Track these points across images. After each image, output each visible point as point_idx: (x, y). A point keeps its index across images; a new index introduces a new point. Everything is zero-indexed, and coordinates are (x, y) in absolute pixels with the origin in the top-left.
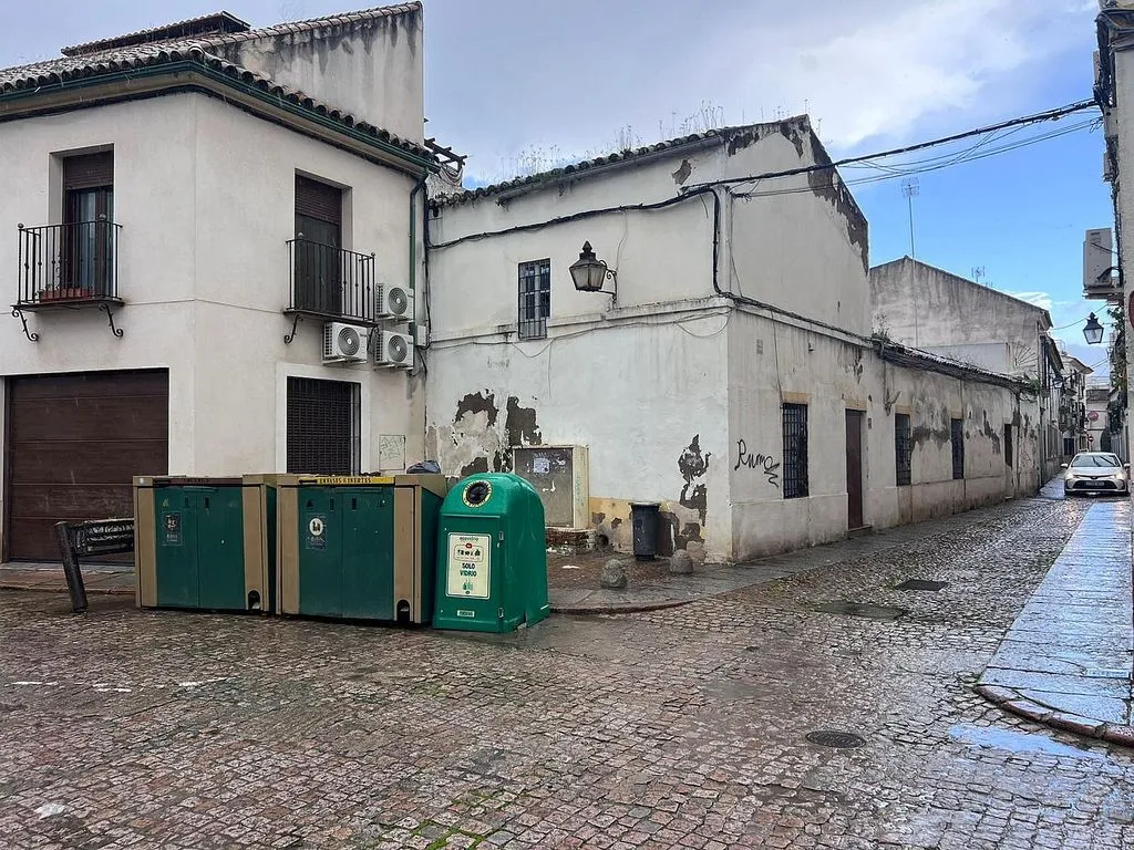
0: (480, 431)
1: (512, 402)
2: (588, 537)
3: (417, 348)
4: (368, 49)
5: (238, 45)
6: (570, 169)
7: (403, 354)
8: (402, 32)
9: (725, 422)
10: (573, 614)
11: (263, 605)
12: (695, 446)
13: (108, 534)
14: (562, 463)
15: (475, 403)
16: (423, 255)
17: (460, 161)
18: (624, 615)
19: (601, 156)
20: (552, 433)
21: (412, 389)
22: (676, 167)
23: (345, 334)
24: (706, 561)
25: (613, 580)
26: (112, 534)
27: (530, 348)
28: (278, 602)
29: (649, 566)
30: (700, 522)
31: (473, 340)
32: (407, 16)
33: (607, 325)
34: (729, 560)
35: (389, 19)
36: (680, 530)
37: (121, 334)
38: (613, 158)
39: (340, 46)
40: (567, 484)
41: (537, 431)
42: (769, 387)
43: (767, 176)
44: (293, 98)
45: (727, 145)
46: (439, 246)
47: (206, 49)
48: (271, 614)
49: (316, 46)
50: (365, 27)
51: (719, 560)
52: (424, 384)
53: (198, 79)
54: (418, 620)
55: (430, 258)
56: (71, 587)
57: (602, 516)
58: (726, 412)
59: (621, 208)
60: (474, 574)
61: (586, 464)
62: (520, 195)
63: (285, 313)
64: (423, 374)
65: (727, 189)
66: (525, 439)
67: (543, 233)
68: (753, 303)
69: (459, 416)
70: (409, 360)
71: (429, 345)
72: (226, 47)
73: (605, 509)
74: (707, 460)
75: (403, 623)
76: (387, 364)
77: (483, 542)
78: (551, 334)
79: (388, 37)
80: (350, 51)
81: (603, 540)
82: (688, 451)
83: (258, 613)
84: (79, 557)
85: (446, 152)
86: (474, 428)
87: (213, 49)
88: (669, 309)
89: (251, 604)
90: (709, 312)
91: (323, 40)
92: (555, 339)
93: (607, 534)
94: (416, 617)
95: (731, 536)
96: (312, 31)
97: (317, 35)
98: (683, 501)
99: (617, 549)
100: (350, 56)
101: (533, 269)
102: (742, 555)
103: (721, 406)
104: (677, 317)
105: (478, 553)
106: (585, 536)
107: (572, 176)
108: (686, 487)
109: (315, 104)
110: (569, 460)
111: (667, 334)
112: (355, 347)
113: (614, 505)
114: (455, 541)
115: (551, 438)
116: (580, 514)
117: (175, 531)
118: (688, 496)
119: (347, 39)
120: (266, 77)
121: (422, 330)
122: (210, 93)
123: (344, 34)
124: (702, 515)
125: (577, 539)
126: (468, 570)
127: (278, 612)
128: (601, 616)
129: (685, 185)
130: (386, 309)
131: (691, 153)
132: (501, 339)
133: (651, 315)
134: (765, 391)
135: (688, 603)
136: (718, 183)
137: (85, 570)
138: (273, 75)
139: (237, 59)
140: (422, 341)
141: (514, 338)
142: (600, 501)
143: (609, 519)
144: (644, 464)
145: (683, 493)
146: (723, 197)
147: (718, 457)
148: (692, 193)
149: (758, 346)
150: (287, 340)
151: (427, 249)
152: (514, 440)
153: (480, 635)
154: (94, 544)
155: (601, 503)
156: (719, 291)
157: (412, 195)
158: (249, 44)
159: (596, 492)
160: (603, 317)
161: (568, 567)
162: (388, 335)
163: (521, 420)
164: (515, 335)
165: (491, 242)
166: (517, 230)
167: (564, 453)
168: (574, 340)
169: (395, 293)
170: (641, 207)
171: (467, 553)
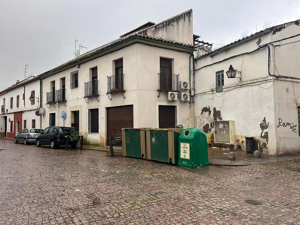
0: (207, 117)
1: (215, 109)
2: (234, 146)
3: (191, 96)
4: (178, 24)
5: (146, 31)
6: (228, 45)
7: (187, 98)
8: (187, 18)
9: (273, 113)
10: (215, 165)
11: (144, 157)
12: (264, 120)
13: (118, 140)
14: (227, 125)
15: (206, 110)
16: (193, 73)
17: (211, 45)
18: (229, 167)
19: (236, 41)
20: (225, 117)
21: (190, 107)
22: (257, 40)
23: (171, 94)
24: (268, 154)
25: (231, 157)
26: (119, 140)
27: (219, 94)
28: (147, 157)
29: (249, 155)
30: (267, 143)
31: (205, 93)
32: (188, 14)
33: (239, 87)
34: (275, 154)
35: (183, 15)
36: (261, 145)
37: (125, 98)
38: (239, 41)
39: (171, 25)
40: (228, 131)
41: (221, 117)
42: (292, 102)
43: (284, 39)
44: (158, 40)
45: (272, 32)
46: (197, 70)
47: (139, 33)
48: (146, 159)
49: (164, 26)
50: (177, 19)
51: (272, 154)
52: (194, 105)
53: (137, 40)
54: (174, 163)
55: (195, 73)
56: (111, 151)
57: (239, 140)
58: (274, 110)
59: (242, 54)
60: (186, 153)
61: (234, 126)
62: (216, 54)
63: (158, 91)
64: (193, 102)
65: (272, 45)
66: (218, 119)
67: (222, 63)
68: (283, 77)
69: (202, 113)
70: (188, 99)
71: (195, 95)
72: (144, 31)
73: (239, 138)
74: (268, 124)
75: (170, 164)
76: (183, 101)
77: (188, 145)
78: (224, 90)
79: (183, 20)
80: (173, 26)
81: (239, 147)
82: (263, 122)
83: (144, 159)
84: (112, 145)
85: (207, 44)
86: (205, 116)
87: (141, 33)
88: (256, 81)
89: (142, 157)
90: (267, 81)
91: (166, 25)
92: (225, 91)
93: (240, 145)
94: (173, 162)
95: (276, 147)
96: (164, 23)
97: (165, 24)
98: (261, 136)
99: (243, 149)
100: (173, 27)
101: (219, 73)
102: (281, 153)
103: (272, 108)
104: (258, 83)
105: (187, 148)
106: (233, 146)
107: (228, 47)
108: (262, 132)
109: (163, 40)
110: (228, 125)
111: (256, 88)
112: (174, 97)
113: (242, 137)
114: (182, 145)
115: (225, 119)
116: (232, 139)
117: (129, 140)
118: (263, 135)
119: (172, 23)
120: (153, 36)
121: (192, 92)
122: (140, 43)
123: (171, 22)
124: (267, 141)
125: (231, 146)
126: (185, 152)
127: (147, 159)
128: (223, 166)
129: (260, 45)
130: (182, 87)
131: (261, 36)
132: (212, 92)
133: (251, 83)
134: (290, 103)
135: (250, 165)
136: (269, 43)
137: (114, 147)
138: (154, 36)
139: (146, 34)
140: (192, 94)
141: (215, 92)
142: (238, 136)
143: (240, 141)
144: (250, 125)
145: (261, 134)
146: (271, 47)
147: (271, 124)
148: (261, 47)
149: (287, 90)
150: (158, 97)
151: (194, 71)
152: (215, 119)
153: (186, 168)
154: (116, 142)
155: (238, 137)
156: (270, 75)
157: (190, 58)
158: (149, 30)
159: (237, 134)
160: (238, 85)
161: (225, 154)
162: (183, 94)
163: (217, 114)
164: (215, 91)
165: (209, 67)
166: (215, 63)
167: (227, 123)
168: (230, 91)
169: (184, 83)
170: (247, 53)
171: (185, 148)
